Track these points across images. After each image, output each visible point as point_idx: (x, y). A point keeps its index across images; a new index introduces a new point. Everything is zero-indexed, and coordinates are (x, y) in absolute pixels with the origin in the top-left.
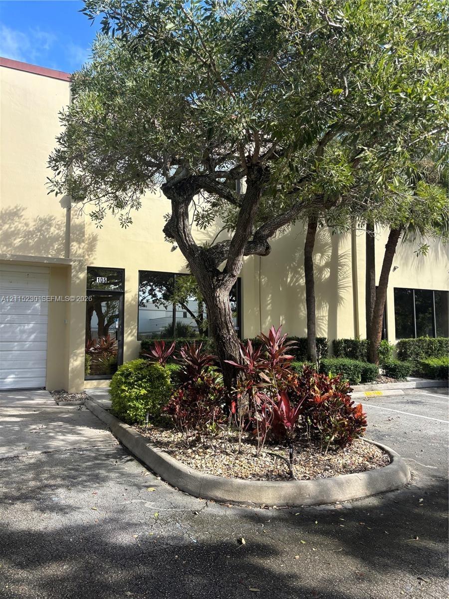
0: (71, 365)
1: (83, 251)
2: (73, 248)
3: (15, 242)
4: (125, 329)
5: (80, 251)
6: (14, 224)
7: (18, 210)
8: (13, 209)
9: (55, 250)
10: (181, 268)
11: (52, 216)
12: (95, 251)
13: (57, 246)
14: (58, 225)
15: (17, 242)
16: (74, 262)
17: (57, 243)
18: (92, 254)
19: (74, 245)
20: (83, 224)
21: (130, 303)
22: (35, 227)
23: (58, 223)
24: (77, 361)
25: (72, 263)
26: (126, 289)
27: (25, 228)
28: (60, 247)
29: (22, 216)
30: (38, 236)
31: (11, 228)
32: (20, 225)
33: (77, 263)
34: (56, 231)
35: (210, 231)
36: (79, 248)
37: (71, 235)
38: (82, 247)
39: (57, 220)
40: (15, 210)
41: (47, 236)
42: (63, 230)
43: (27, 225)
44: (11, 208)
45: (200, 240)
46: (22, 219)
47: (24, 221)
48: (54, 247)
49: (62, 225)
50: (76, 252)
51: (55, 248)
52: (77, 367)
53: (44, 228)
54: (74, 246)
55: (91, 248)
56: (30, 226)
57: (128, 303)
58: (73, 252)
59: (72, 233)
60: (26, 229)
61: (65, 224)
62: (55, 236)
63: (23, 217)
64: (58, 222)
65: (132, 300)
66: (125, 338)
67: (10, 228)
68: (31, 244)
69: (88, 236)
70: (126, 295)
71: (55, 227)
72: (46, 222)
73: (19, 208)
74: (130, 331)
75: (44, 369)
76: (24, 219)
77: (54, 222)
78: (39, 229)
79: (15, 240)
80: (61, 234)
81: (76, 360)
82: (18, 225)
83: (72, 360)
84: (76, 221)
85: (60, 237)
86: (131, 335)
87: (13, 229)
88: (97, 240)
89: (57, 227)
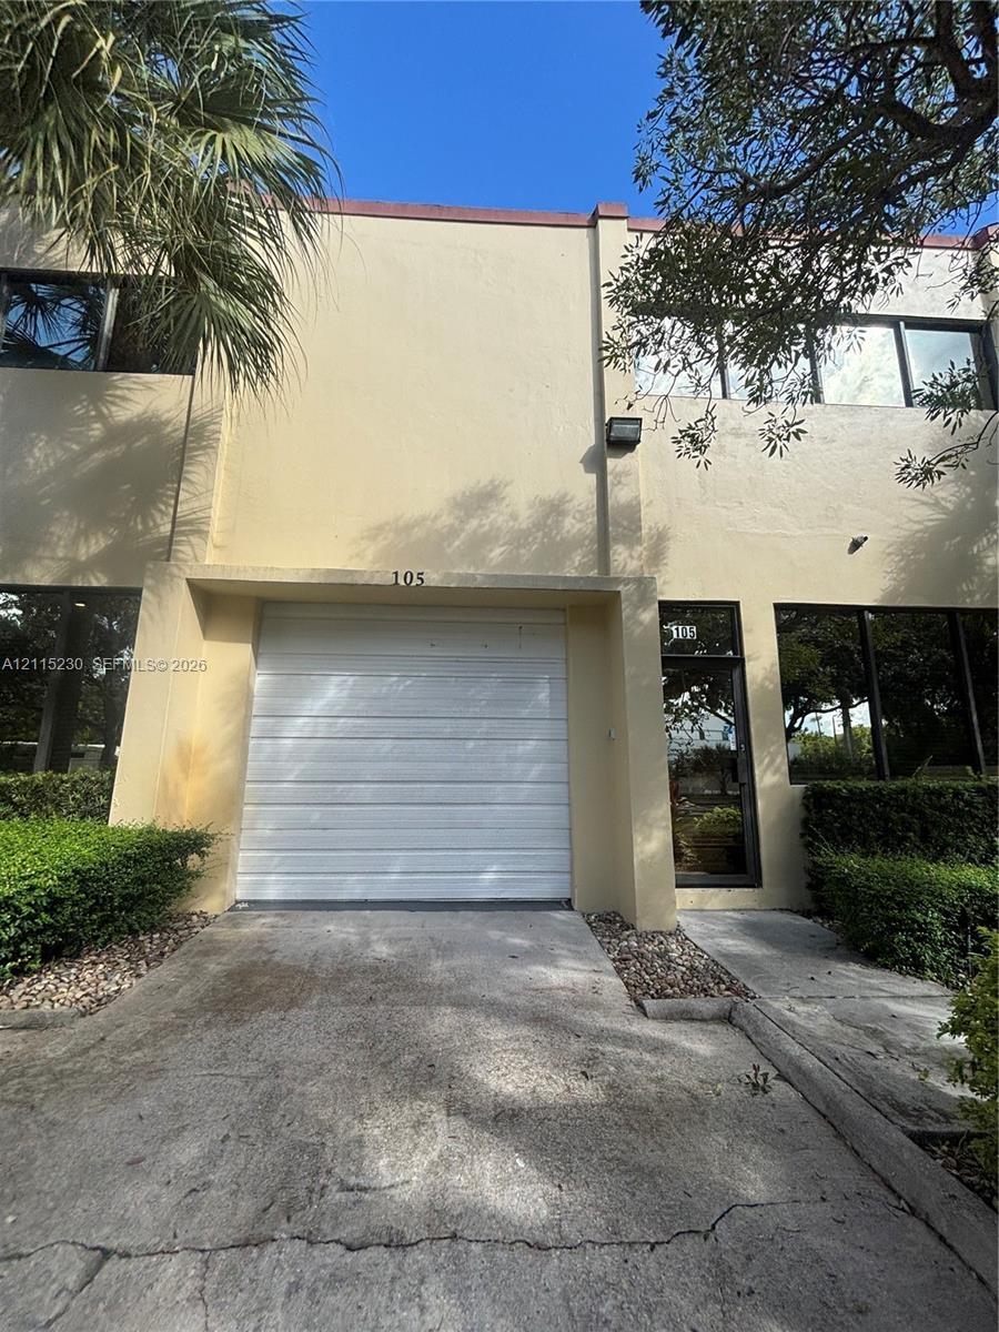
0: (636, 850)
1: (640, 564)
2: (616, 557)
3: (493, 555)
4: (755, 754)
5: (633, 565)
6: (488, 517)
7: (496, 487)
8: (486, 486)
9: (576, 568)
10: (881, 593)
11: (566, 495)
12: (666, 564)
13: (578, 558)
14: (579, 511)
15: (496, 554)
16: (626, 585)
17: (579, 551)
18: (659, 571)
19: (620, 550)
20: (634, 503)
21: (762, 687)
22: (530, 520)
23: (580, 508)
24: (653, 841)
25: (620, 588)
26: (746, 653)
27: (511, 524)
28: (586, 560)
29: (504, 498)
30: (538, 540)
31: (484, 525)
32: (500, 519)
33: (632, 587)
34: (578, 523)
35: (943, 498)
36: (631, 557)
37: (610, 529)
38: (635, 555)
39: (576, 502)
40: (490, 488)
41: (558, 538)
42: (591, 523)
43: (514, 517)
44: (481, 485)
45: (919, 522)
46: (504, 505)
47: (510, 509)
48: (574, 562)
49: (589, 511)
50: (624, 567)
51: (577, 563)
52: (652, 857)
53: (549, 521)
54: (620, 554)
55: (657, 555)
56: (521, 519)
57: (755, 687)
58: (618, 567)
59: (610, 524)
60: (512, 527)
61: (595, 508)
62: (574, 536)
63: (506, 502)
64: (579, 505)
65: (766, 678)
66: (757, 779)
67: (481, 526)
68: (525, 559)
69: (647, 531)
70: (749, 667)
71: (574, 518)
72: (555, 509)
73: (497, 483)
74: (766, 761)
75: (563, 853)
76: (507, 506)
77: (568, 506)
78: (539, 525)
79: (491, 551)
80: (588, 532)
81: (648, 839)
82: (497, 517)
83: (638, 839)
84: (619, 495)
85: (585, 539)
86: (772, 768)
87: (487, 528)
88: (669, 539)
89: (577, 516)
